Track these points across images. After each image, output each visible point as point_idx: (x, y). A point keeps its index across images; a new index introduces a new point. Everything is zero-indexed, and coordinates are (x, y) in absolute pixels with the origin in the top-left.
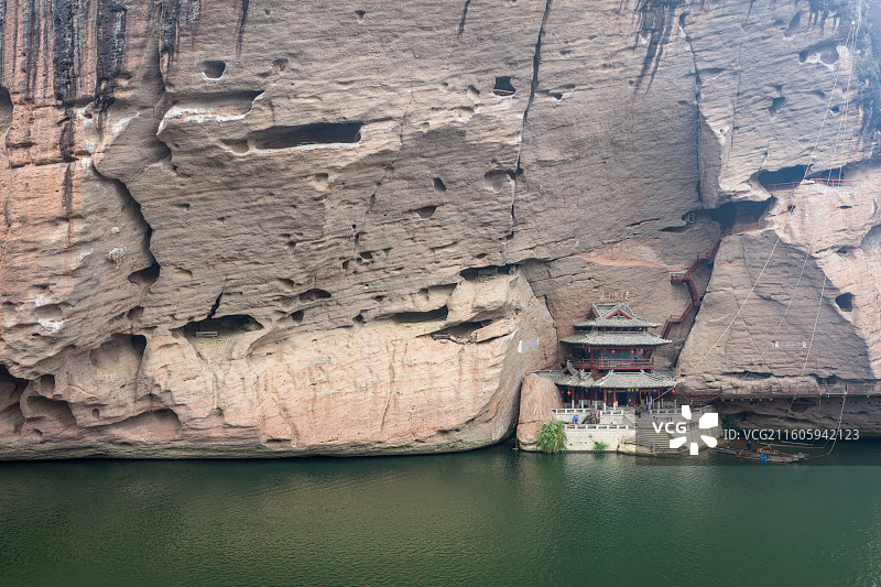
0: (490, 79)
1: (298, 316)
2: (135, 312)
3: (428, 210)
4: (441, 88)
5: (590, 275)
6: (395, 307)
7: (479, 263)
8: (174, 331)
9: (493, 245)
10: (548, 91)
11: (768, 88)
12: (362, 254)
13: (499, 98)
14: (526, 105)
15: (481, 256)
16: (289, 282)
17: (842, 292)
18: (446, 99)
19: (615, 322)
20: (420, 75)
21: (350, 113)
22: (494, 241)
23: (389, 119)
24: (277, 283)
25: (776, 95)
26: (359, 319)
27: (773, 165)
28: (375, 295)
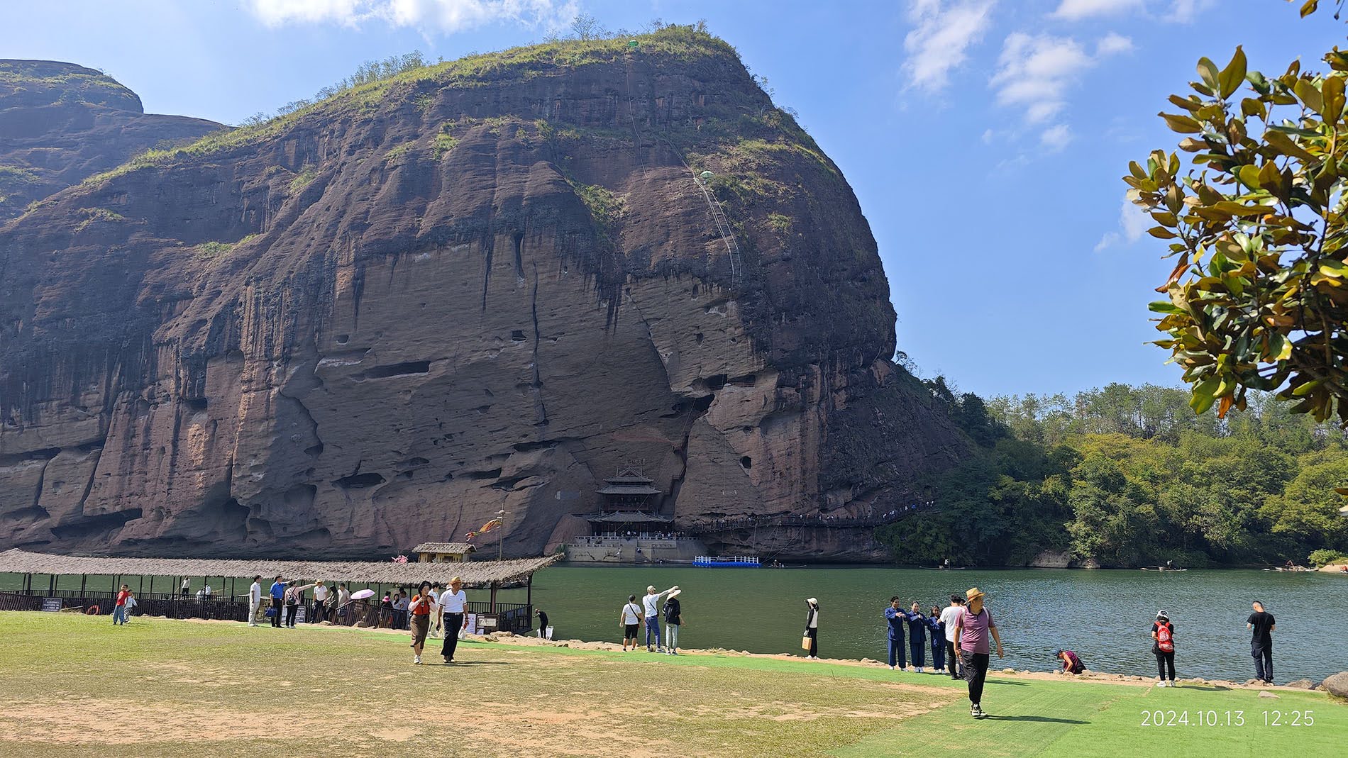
0: (508, 333)
1: (409, 474)
2: (310, 471)
3: (485, 408)
4: (478, 339)
5: (614, 448)
6: (471, 469)
7: (524, 441)
8: (334, 483)
9: (530, 428)
10: (547, 337)
11: (691, 328)
12: (445, 436)
13: (516, 342)
14: (534, 346)
15: (525, 436)
16: (398, 453)
17: (743, 456)
18: (481, 345)
19: (626, 479)
20: (465, 333)
21: (421, 358)
22: (530, 426)
23: (446, 358)
24: (392, 454)
25: (696, 332)
26: (450, 476)
27: (705, 374)
28: (458, 461)
